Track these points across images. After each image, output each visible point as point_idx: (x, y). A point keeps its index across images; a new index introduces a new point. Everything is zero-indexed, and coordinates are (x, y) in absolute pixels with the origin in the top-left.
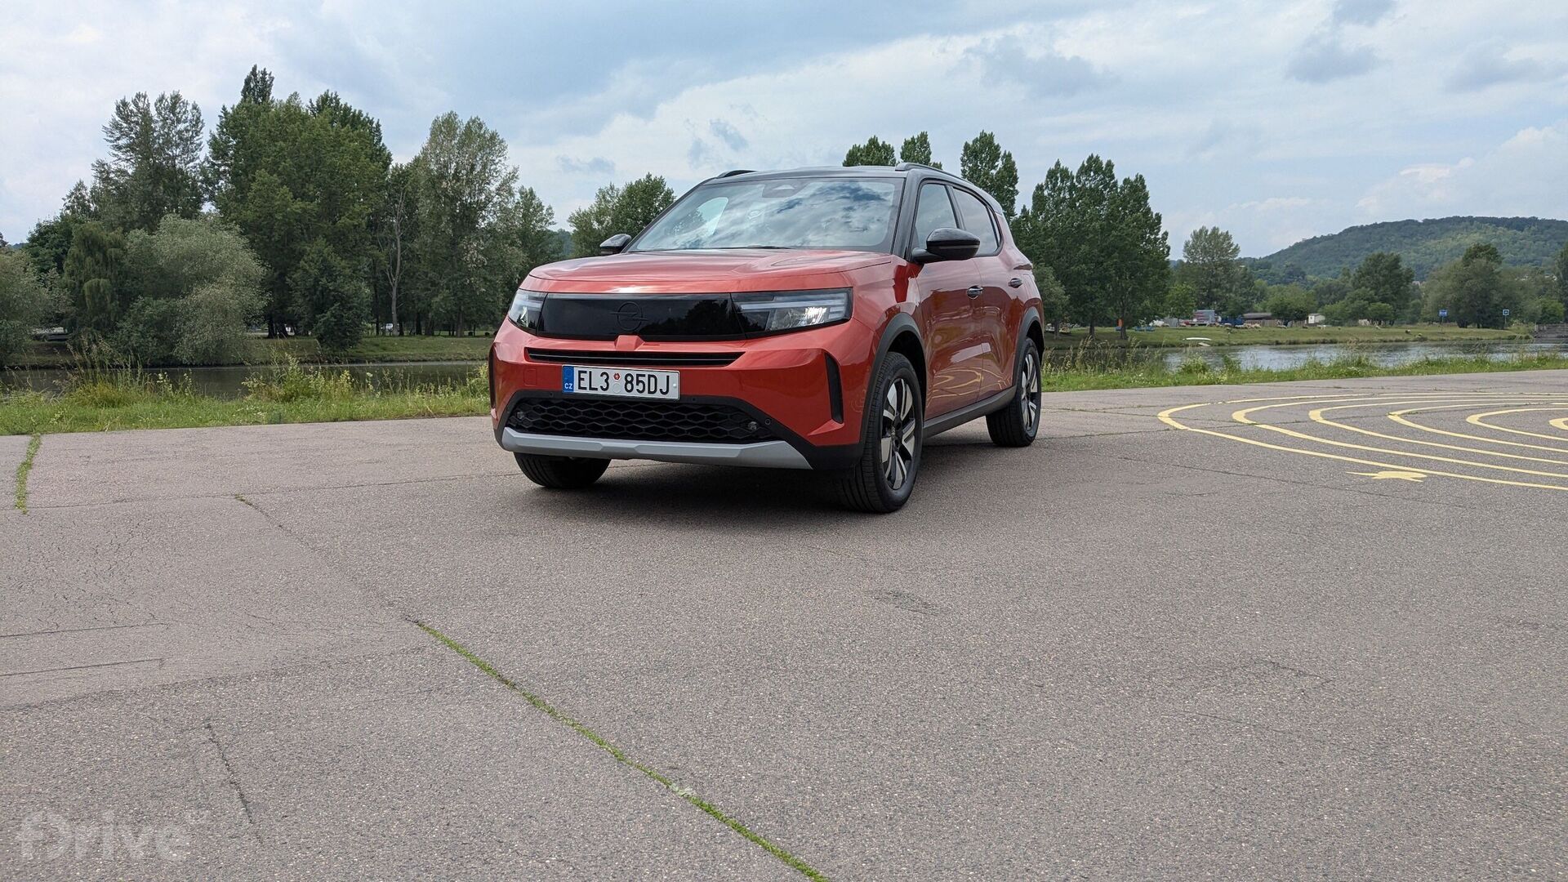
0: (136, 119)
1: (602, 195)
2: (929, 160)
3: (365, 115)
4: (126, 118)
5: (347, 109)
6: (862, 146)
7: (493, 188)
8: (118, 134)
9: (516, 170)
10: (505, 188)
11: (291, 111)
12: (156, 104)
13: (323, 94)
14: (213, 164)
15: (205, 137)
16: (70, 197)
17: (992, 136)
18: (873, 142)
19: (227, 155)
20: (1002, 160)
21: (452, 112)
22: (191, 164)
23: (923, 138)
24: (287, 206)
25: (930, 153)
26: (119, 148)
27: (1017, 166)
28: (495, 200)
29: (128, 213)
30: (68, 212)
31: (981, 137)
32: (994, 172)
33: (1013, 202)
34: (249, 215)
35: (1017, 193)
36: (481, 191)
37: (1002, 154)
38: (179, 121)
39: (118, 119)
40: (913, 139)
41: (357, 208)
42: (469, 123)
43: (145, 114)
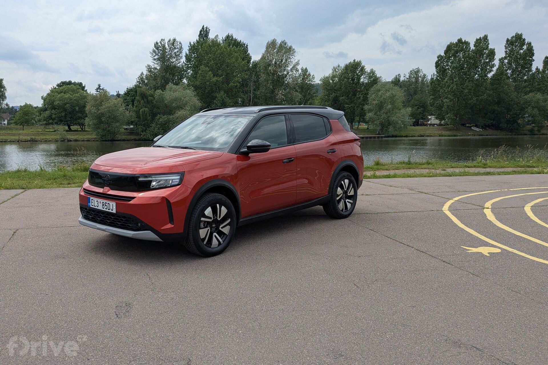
0: (161, 49)
1: (335, 69)
2: (488, 47)
3: (242, 42)
4: (157, 48)
5: (236, 40)
6: (454, 43)
7: (289, 69)
8: (154, 55)
9: (299, 61)
10: (294, 68)
11: (215, 43)
12: (167, 43)
13: (227, 34)
14: (186, 64)
15: (183, 54)
16: (138, 78)
17: (521, 35)
18: (460, 41)
19: (191, 60)
20: (526, 45)
21: (274, 39)
22: (179, 65)
23: (486, 37)
24: (211, 79)
25: (489, 44)
26: (155, 59)
27: (534, 48)
28: (290, 73)
29: (157, 83)
30: (138, 83)
31: (516, 35)
32: (522, 51)
33: (531, 65)
34: (198, 83)
35: (534, 60)
36: (284, 70)
37: (526, 43)
38: (175, 48)
39: (155, 49)
40: (480, 38)
41: (236, 79)
42: (281, 43)
43: (164, 46)
